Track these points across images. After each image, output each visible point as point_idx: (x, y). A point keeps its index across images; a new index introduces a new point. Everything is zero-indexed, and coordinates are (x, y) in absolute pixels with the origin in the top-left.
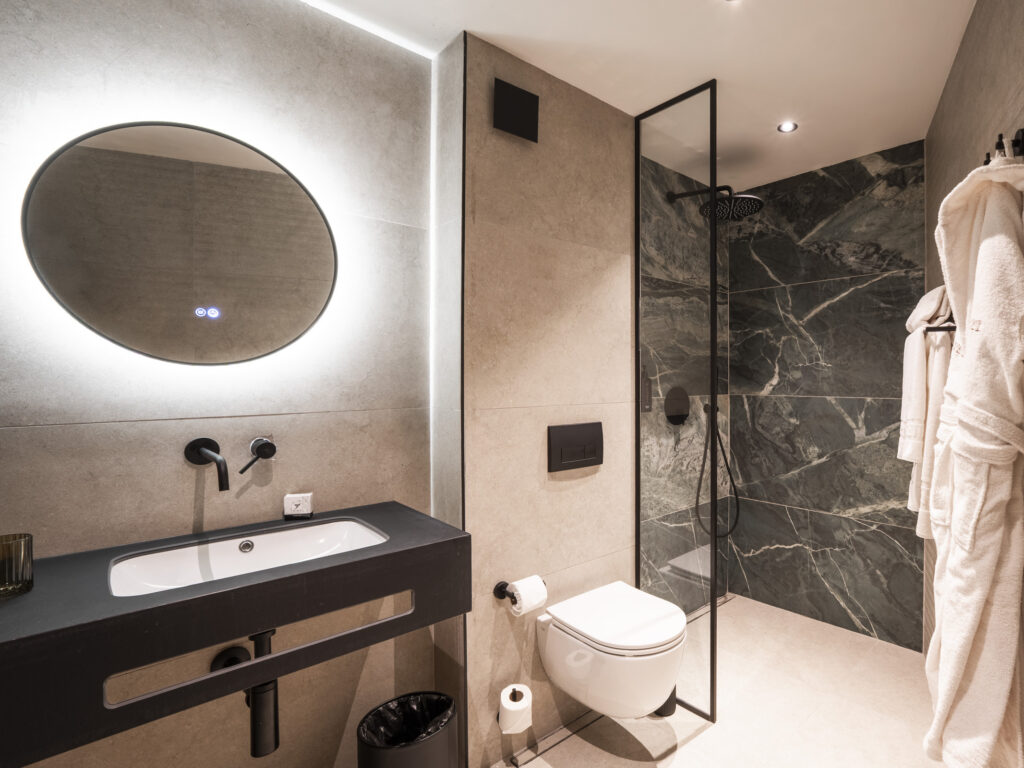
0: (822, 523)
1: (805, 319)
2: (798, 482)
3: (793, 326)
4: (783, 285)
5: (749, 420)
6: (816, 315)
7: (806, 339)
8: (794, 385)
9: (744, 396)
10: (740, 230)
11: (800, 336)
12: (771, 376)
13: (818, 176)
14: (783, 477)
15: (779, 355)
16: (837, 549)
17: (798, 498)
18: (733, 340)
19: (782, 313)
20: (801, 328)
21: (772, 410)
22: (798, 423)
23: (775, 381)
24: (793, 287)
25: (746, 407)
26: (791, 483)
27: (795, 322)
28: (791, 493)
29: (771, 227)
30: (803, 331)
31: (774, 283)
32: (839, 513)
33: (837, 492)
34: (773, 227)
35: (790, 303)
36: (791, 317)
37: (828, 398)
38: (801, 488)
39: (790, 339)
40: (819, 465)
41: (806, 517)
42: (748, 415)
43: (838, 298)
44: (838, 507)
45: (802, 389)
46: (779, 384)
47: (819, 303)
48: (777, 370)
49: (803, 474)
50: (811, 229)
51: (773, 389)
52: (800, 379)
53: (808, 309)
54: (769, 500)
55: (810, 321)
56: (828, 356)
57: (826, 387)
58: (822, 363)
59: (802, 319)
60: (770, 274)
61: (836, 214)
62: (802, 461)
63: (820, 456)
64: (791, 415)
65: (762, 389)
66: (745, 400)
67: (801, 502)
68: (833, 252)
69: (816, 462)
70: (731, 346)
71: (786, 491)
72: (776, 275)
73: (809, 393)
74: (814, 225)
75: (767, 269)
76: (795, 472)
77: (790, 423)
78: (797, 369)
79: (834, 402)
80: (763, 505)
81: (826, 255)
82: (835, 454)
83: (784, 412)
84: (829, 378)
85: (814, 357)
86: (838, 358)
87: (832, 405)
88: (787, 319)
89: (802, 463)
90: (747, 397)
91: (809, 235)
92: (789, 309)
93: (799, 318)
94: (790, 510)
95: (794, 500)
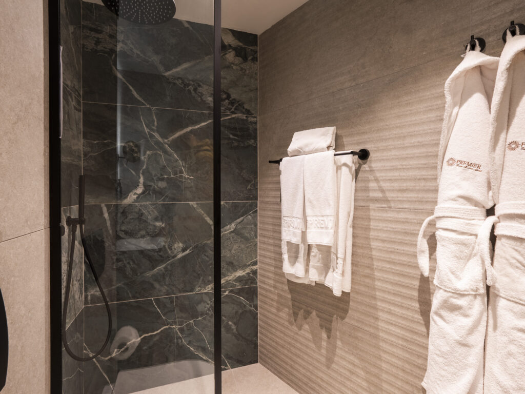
0: (187, 303)
1: (171, 139)
2: (164, 275)
3: (157, 143)
4: (148, 106)
5: (109, 228)
6: (180, 137)
7: (170, 155)
8: (159, 193)
9: (103, 205)
10: (98, 42)
11: (165, 152)
12: (136, 186)
13: (183, 26)
14: (149, 274)
15: (144, 167)
16: (200, 318)
17: (164, 289)
18: (89, 149)
19: (146, 130)
20: (167, 146)
21: (137, 216)
22: (163, 225)
23: (140, 190)
24: (158, 109)
25: (106, 215)
26: (156, 278)
27: (160, 139)
28: (157, 285)
29: (135, 51)
30: (169, 149)
31: (138, 102)
32: (200, 290)
33: (199, 275)
34: (139, 53)
35: (156, 123)
36: (156, 135)
37: (191, 203)
38: (167, 279)
39: (156, 154)
40: (183, 257)
41: (172, 302)
42: (108, 223)
43: (198, 126)
44: (200, 286)
45: (167, 197)
46: (143, 193)
47: (183, 128)
48: (142, 180)
49: (169, 267)
50: (176, 66)
51: (137, 198)
52: (165, 188)
53: (173, 131)
54: (134, 297)
55: (175, 141)
56: (191, 170)
57: (189, 195)
58: (185, 175)
59: (167, 139)
60: (135, 93)
61: (198, 61)
62: (168, 257)
63: (184, 250)
64: (156, 219)
65: (126, 198)
66: (105, 209)
67: (168, 291)
68: (195, 90)
69: (180, 256)
70: (85, 155)
71: (152, 285)
72: (141, 96)
73: (174, 199)
74: (179, 64)
75: (131, 88)
76: (161, 267)
77: (155, 226)
78: (163, 180)
79: (195, 206)
80: (126, 304)
81: (189, 91)
82: (197, 246)
83: (150, 217)
84: (191, 187)
85: (178, 170)
86: (199, 172)
87: (194, 208)
88: (152, 136)
89: (168, 258)
90: (107, 206)
91: (174, 70)
92: (155, 128)
93: (164, 136)
94: (157, 301)
95: (160, 291)
